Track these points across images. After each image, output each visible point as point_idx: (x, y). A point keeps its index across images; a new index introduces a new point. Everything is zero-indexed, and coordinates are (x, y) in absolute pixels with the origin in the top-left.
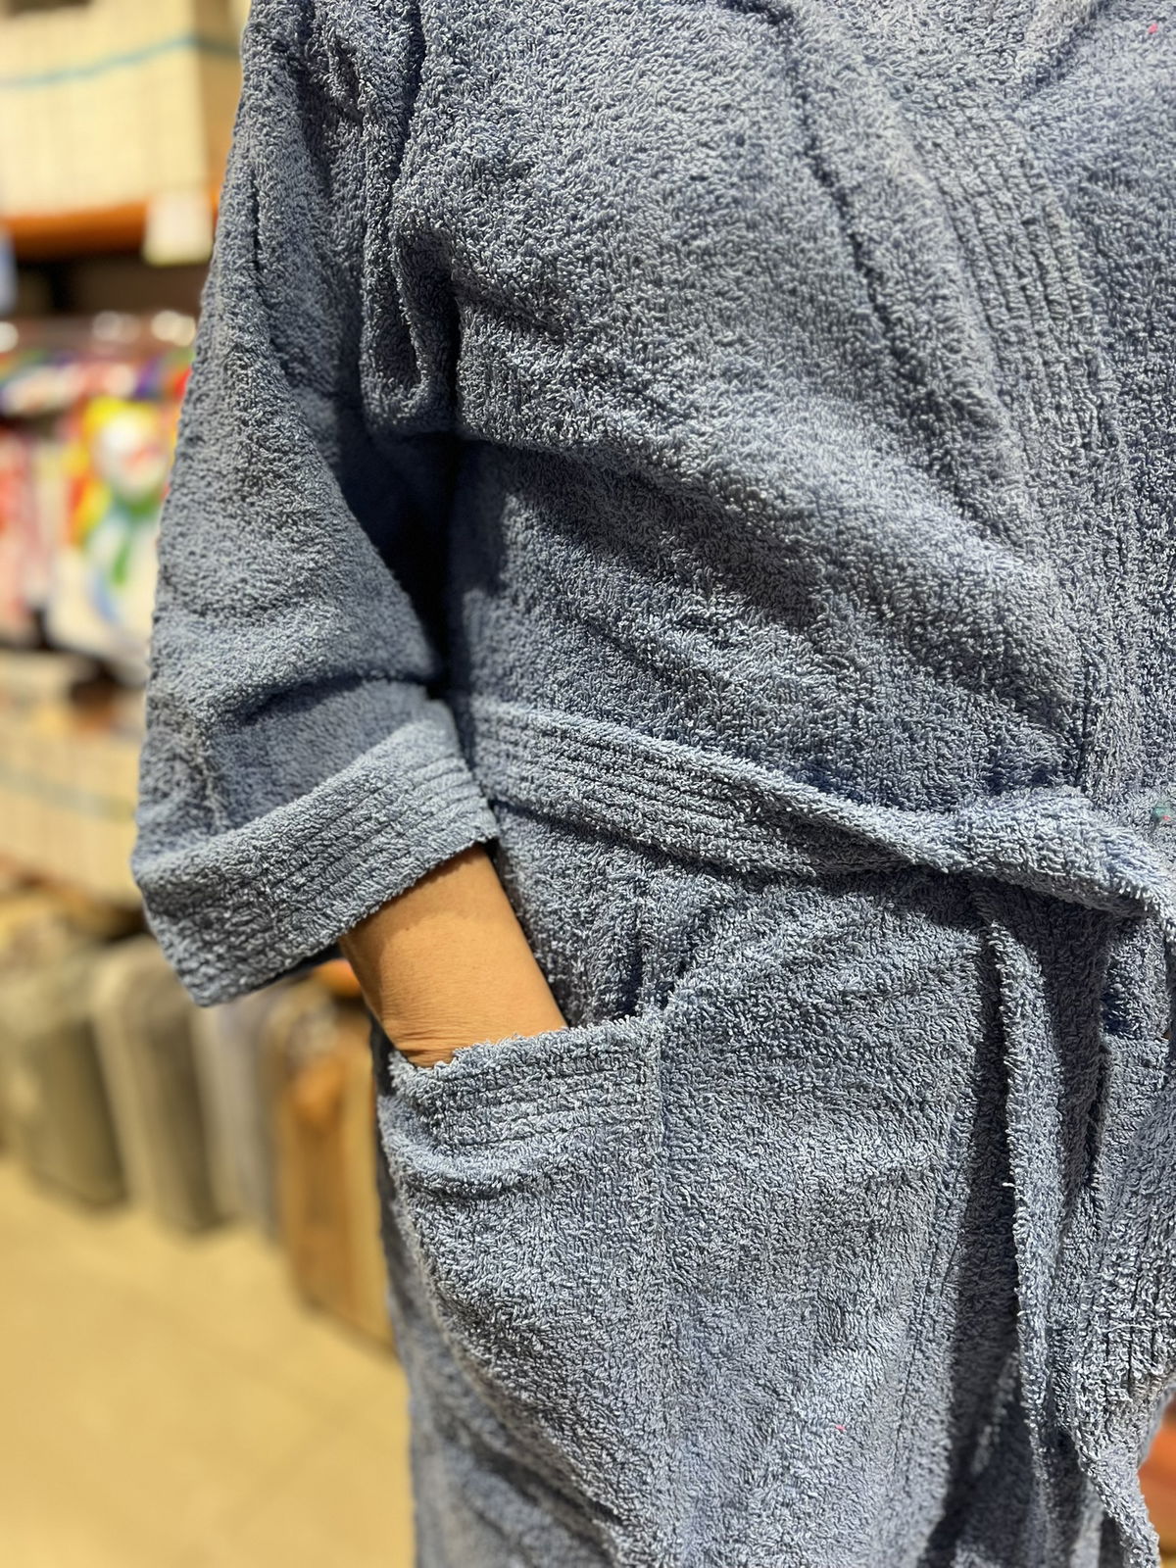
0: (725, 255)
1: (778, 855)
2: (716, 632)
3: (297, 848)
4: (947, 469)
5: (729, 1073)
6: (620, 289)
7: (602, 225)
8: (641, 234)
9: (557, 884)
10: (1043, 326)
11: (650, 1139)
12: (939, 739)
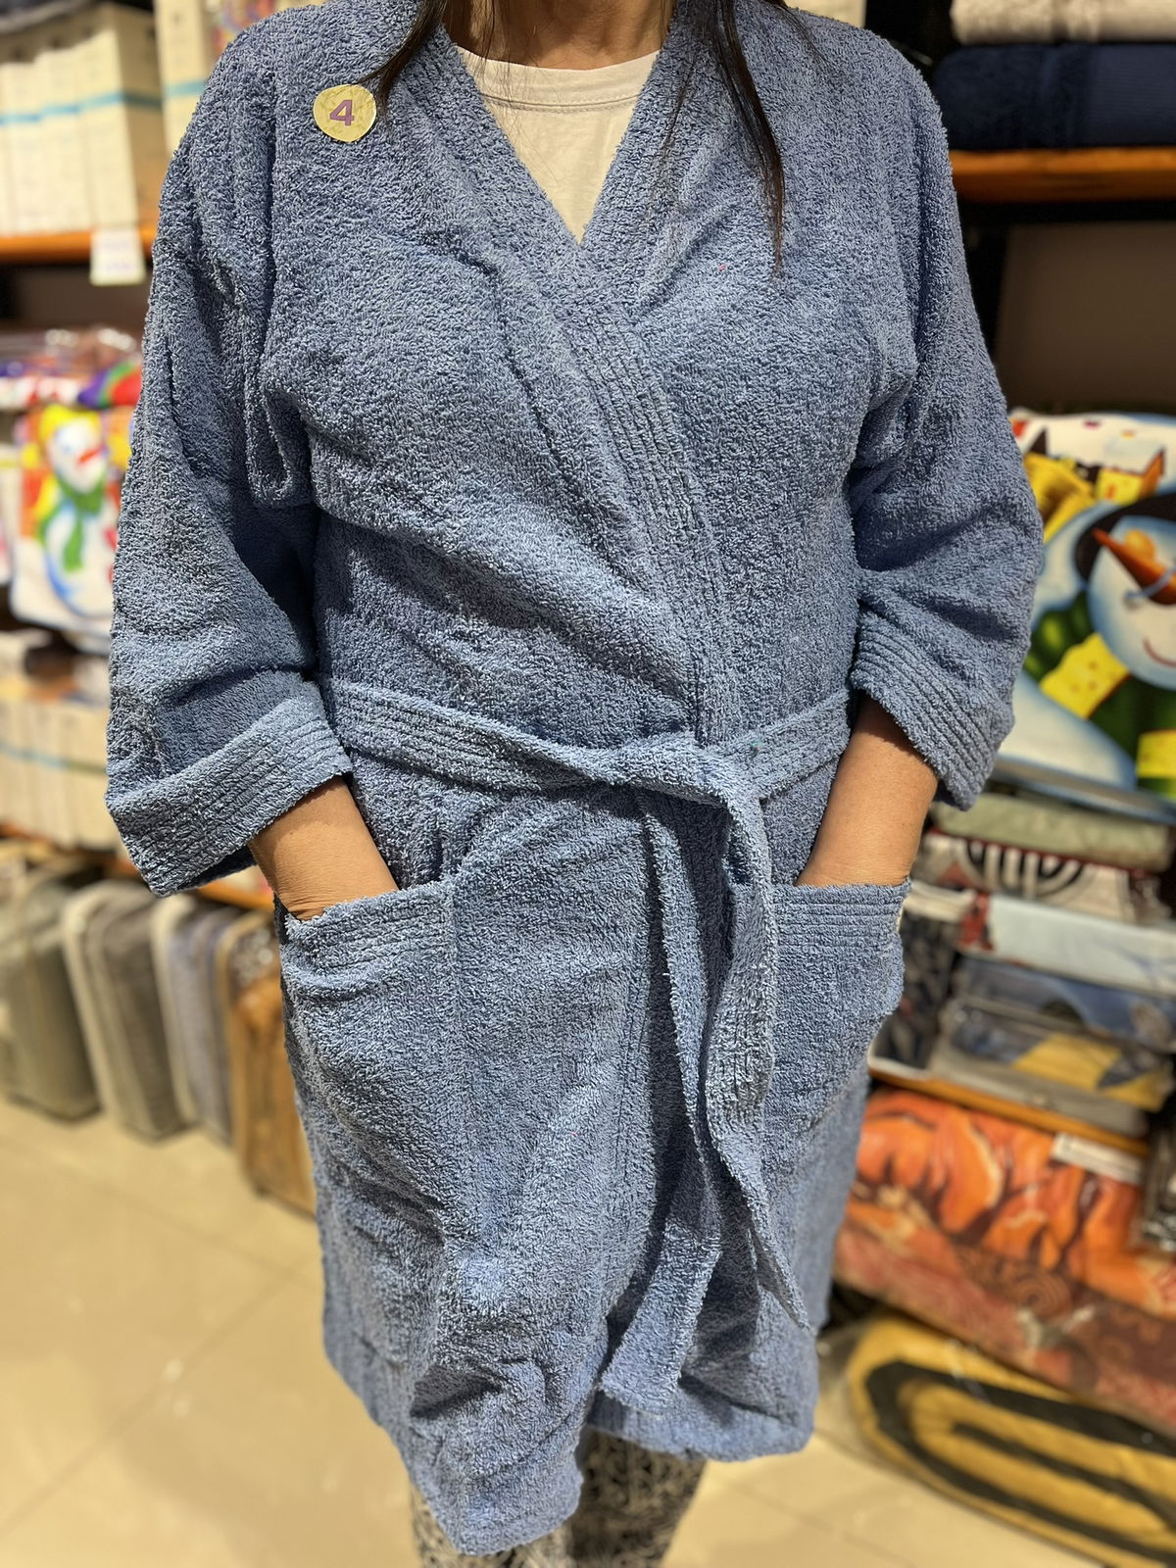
0: (461, 420)
1: (517, 778)
2: (473, 642)
3: (217, 784)
4: (601, 546)
5: (496, 913)
6: (402, 438)
7: (388, 399)
8: (410, 407)
9: (389, 801)
10: (654, 458)
11: (449, 957)
12: (609, 706)
